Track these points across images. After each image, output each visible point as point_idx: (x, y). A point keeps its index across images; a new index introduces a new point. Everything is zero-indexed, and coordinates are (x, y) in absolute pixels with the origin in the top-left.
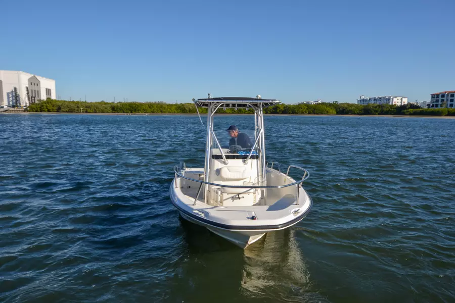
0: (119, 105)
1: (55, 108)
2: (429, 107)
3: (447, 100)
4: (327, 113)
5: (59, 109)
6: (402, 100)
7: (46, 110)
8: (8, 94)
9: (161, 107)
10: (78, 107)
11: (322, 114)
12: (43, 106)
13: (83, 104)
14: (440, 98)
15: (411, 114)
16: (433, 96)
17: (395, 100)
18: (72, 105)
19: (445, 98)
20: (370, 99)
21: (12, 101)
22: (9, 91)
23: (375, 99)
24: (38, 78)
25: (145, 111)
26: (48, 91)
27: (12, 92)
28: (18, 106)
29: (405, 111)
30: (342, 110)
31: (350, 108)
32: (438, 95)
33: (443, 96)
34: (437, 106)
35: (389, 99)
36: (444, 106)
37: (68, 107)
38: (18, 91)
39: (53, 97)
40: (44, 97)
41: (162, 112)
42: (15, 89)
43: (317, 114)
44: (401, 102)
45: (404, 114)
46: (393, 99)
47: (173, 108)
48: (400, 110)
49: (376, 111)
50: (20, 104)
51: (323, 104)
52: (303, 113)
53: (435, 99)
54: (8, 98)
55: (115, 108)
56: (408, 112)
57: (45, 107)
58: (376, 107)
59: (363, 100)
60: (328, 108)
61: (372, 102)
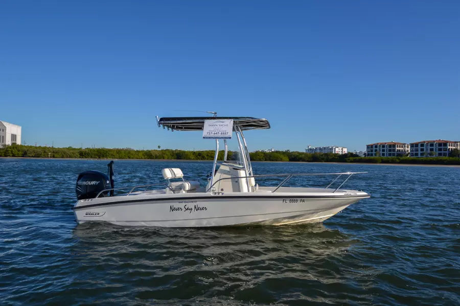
0: (87, 150)
1: (20, 153)
2: (365, 156)
3: (380, 150)
4: (281, 160)
5: (25, 154)
6: (342, 149)
7: (11, 155)
9: (129, 153)
10: (45, 152)
11: (276, 161)
12: (8, 151)
13: (50, 149)
14: (374, 149)
16: (368, 147)
17: (337, 149)
18: (40, 151)
19: (378, 149)
20: (316, 149)
23: (320, 149)
24: (4, 123)
25: (113, 157)
26: (14, 137)
29: (347, 159)
30: (294, 157)
31: (301, 156)
32: (372, 146)
33: (376, 147)
34: (372, 155)
35: (332, 149)
36: (378, 155)
37: (35, 152)
39: (19, 142)
40: (8, 142)
41: (129, 158)
43: (272, 161)
44: (342, 152)
45: (345, 161)
46: (335, 148)
47: (140, 154)
48: (343, 158)
49: (323, 159)
51: (277, 152)
52: (260, 160)
53: (370, 149)
55: (83, 154)
56: (349, 159)
57: (10, 152)
58: (322, 155)
59: (311, 149)
60: (282, 156)
61: (318, 151)
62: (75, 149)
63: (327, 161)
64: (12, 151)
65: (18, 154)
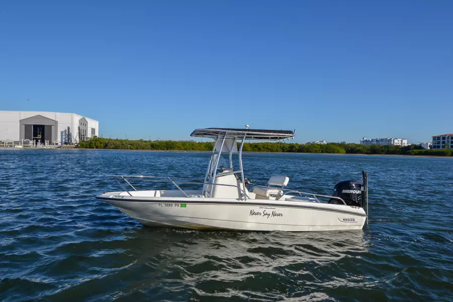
0: (157, 142)
1: (102, 145)
2: (431, 148)
3: (448, 142)
4: (338, 152)
5: (106, 146)
6: (402, 141)
7: (95, 146)
8: (62, 132)
9: (193, 145)
10: (122, 144)
11: (333, 153)
12: (91, 143)
13: (127, 142)
14: (441, 140)
15: (416, 154)
16: (434, 138)
17: (396, 141)
18: (118, 143)
19: (446, 141)
20: (372, 140)
21: (65, 139)
22: (63, 130)
23: (377, 141)
24: (87, 119)
25: (179, 148)
26: (93, 130)
27: (65, 131)
28: (70, 143)
29: (411, 151)
30: (351, 149)
31: (359, 148)
32: (439, 138)
33: (444, 138)
34: (439, 147)
35: (390, 140)
36: (446, 147)
37: (114, 144)
38: (70, 131)
39: (97, 134)
40: (89, 135)
41: (193, 149)
42: (69, 128)
43: (329, 153)
44: (402, 144)
45: (409, 154)
46: (394, 140)
47: (203, 146)
48: (405, 151)
49: (383, 151)
50: (71, 141)
51: (333, 144)
52: (316, 152)
53: (437, 141)
54: (62, 136)
55: (154, 146)
56: (413, 152)
57: (94, 144)
58: (382, 147)
59: (366, 141)
60: (338, 148)
61: (375, 143)
62: (145, 142)
63: (388, 153)
64: (95, 143)
65: (100, 146)
